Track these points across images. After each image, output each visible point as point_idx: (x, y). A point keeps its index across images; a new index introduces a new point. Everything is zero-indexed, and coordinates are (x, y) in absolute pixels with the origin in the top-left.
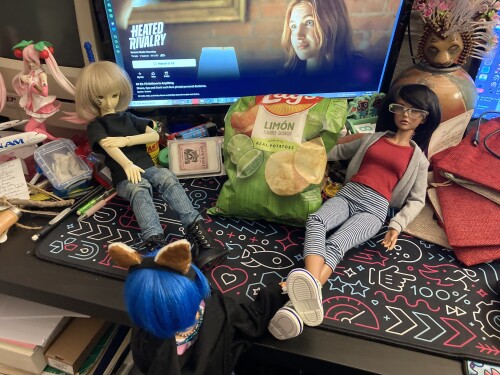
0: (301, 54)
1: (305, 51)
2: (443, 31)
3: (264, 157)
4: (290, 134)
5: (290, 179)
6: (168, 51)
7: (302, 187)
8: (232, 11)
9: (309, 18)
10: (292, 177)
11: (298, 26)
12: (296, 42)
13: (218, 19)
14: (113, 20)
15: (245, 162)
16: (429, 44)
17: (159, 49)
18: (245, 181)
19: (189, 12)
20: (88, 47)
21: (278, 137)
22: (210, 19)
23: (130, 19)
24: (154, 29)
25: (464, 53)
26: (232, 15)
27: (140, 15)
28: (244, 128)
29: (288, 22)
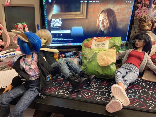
0: (102, 29)
1: (103, 28)
2: (145, 20)
3: (96, 54)
4: (104, 46)
5: (105, 60)
6: (62, 28)
7: (110, 63)
8: (82, 15)
9: (105, 18)
10: (106, 60)
11: (101, 20)
12: (101, 25)
13: (78, 18)
14: (46, 18)
15: (89, 56)
16: (141, 24)
17: (60, 27)
18: (90, 62)
19: (69, 16)
20: (38, 26)
21: (100, 48)
22: (76, 18)
23: (51, 17)
24: (59, 20)
25: (152, 27)
26: (82, 17)
27: (55, 16)
28: (89, 46)
29: (99, 19)
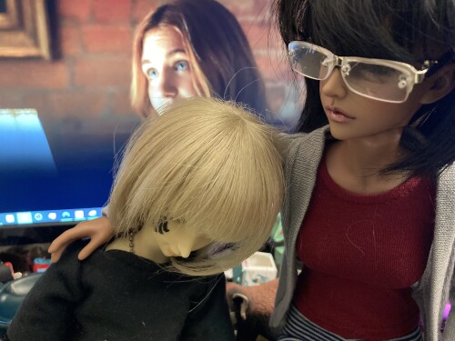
8: (21, 37)
9: (179, 56)
11: (160, 70)
26: (22, 45)
29: (140, 63)
